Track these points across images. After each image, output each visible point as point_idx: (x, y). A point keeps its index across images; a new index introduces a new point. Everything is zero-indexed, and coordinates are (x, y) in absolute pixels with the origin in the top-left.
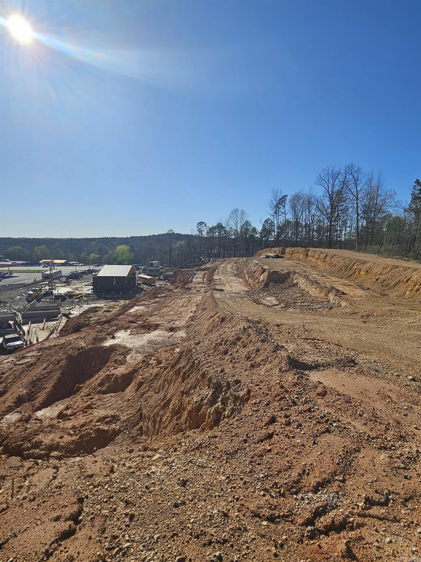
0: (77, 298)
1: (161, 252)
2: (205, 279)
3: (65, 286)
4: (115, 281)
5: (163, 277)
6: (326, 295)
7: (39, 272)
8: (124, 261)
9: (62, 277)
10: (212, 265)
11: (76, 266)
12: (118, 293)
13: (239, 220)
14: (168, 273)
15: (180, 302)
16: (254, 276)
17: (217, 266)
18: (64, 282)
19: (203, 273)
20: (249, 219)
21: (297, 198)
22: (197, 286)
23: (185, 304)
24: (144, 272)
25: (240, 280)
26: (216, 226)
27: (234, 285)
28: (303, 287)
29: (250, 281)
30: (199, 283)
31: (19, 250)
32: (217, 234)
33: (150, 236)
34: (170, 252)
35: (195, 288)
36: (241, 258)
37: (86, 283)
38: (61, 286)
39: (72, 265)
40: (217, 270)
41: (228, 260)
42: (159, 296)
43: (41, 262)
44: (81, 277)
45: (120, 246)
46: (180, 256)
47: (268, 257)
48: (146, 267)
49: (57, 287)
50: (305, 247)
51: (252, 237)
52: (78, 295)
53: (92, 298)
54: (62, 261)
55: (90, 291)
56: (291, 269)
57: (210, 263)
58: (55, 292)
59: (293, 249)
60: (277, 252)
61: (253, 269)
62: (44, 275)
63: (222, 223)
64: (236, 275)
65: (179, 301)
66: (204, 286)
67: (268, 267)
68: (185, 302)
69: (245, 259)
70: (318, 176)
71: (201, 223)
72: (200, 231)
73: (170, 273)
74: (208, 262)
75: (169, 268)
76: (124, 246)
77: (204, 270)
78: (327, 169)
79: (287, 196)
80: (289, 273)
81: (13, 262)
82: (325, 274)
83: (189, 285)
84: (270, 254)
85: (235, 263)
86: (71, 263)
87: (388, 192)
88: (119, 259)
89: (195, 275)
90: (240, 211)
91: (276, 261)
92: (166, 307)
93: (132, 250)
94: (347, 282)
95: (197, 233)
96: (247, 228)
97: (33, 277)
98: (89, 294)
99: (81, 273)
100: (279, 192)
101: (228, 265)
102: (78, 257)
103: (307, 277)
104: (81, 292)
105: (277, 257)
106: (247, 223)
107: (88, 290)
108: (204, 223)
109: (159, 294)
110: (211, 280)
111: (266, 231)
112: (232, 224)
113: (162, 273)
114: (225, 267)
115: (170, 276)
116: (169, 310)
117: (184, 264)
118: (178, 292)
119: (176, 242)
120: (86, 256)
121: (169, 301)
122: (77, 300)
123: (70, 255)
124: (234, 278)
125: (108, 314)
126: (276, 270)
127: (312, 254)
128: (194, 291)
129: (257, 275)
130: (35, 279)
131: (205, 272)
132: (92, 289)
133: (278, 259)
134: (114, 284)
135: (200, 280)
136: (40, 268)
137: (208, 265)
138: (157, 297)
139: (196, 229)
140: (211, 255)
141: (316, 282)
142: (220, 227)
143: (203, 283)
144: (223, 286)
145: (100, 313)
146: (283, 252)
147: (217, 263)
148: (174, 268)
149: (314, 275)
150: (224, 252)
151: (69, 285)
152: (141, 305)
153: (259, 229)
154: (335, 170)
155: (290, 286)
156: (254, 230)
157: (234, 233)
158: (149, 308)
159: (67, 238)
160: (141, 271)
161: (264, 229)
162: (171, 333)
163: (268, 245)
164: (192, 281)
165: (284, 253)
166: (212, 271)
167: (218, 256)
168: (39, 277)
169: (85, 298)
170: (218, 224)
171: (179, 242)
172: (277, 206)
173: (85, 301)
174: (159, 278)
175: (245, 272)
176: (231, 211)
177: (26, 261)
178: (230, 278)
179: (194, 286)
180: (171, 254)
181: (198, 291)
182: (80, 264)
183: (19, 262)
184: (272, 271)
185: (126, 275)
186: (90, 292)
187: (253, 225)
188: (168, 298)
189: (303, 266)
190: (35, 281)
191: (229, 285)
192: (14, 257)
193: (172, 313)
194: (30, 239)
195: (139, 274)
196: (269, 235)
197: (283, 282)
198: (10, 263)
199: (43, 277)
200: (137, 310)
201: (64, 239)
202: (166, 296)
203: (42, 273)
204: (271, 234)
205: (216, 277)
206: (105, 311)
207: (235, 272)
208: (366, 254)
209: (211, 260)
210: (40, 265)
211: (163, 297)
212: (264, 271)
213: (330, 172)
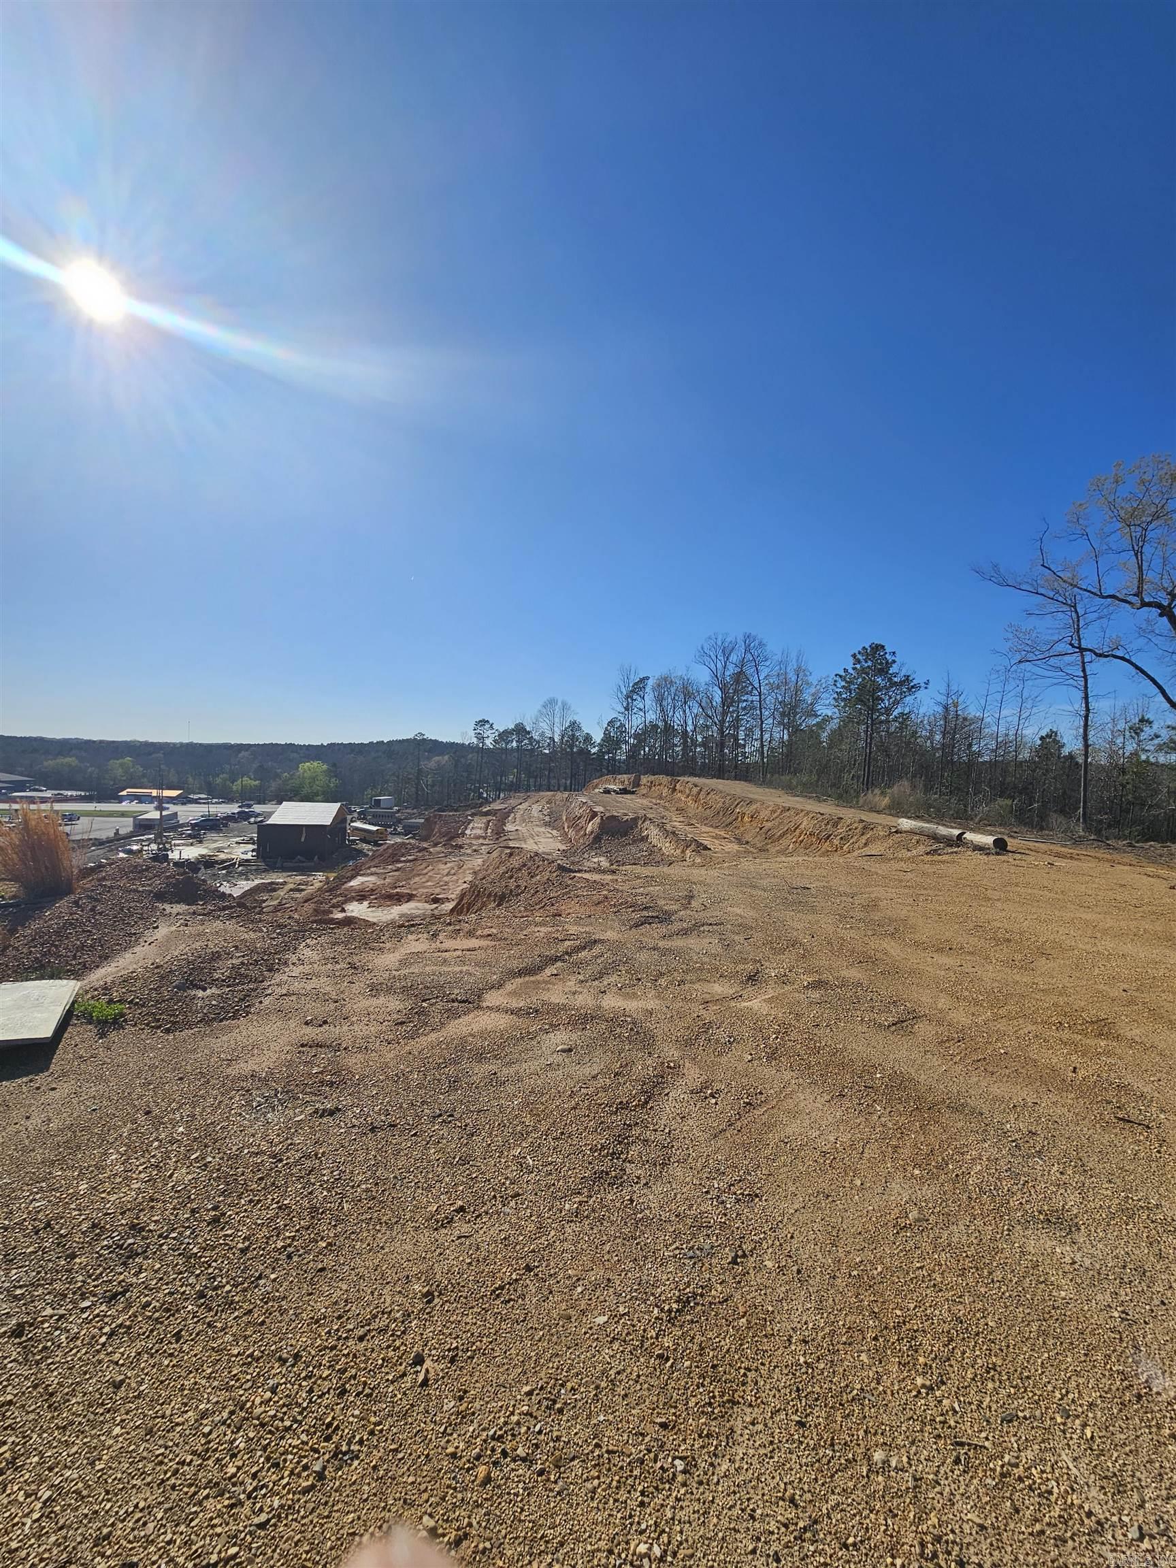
0: (224, 868)
1: (398, 777)
2: (489, 831)
3: (192, 844)
4: (304, 835)
5: (403, 828)
6: (683, 852)
7: (123, 814)
8: (317, 794)
9: (182, 826)
10: (502, 806)
11: (208, 803)
12: (311, 859)
13: (557, 720)
14: (413, 820)
15: (444, 868)
16: (577, 825)
17: (513, 808)
18: (190, 836)
19: (484, 820)
20: (577, 719)
21: (665, 683)
22: (474, 842)
23: (453, 871)
24: (363, 817)
25: (554, 832)
26: (513, 730)
27: (542, 840)
28: (655, 842)
29: (571, 833)
30: (478, 837)
31: (70, 765)
32: (514, 744)
33: (371, 743)
34: (418, 778)
35: (470, 845)
36: (559, 793)
37: (238, 839)
38: (183, 845)
39: (196, 802)
40: (512, 815)
41: (536, 796)
42: (403, 859)
43: (124, 793)
44: (226, 825)
45: (308, 764)
46: (437, 788)
47: (607, 792)
48: (367, 808)
49: (175, 845)
50: (673, 775)
51: (584, 753)
52: (223, 861)
53: (254, 868)
54: (174, 793)
55: (250, 854)
56: (640, 815)
57: (498, 801)
58: (174, 855)
59: (652, 778)
60: (626, 783)
61: (578, 812)
62: (137, 822)
63: (525, 724)
64: (547, 824)
65: (442, 866)
66: (487, 842)
67: (602, 809)
68: (453, 868)
69: (566, 794)
70: (700, 648)
71: (483, 722)
72: (481, 738)
73: (417, 820)
74: (494, 800)
75: (415, 811)
76: (315, 764)
77: (487, 814)
78: (713, 637)
79: (648, 678)
80: (635, 820)
81: (56, 792)
82: (694, 821)
83: (460, 841)
84: (612, 787)
85: (547, 803)
86: (196, 797)
87: (823, 681)
88: (305, 791)
89: (469, 824)
90: (559, 703)
91: (620, 799)
92: (419, 875)
93: (334, 771)
94: (722, 833)
95: (475, 740)
96: (573, 735)
97: (110, 825)
98: (247, 861)
99: (225, 818)
100: (633, 672)
101: (535, 806)
102: (209, 784)
103: (662, 827)
104: (229, 856)
105: (624, 791)
106: (574, 726)
107: (245, 853)
108: (488, 721)
109: (403, 855)
110: (499, 833)
111: (611, 742)
112: (544, 726)
113: (399, 821)
114: (528, 810)
115: (417, 827)
116: (424, 880)
117: (445, 803)
118: (439, 853)
119: (429, 759)
120: (228, 783)
121: (422, 866)
122: (224, 872)
123: (190, 780)
124: (543, 829)
125: (298, 895)
126: (616, 814)
127: (682, 788)
128: (469, 851)
129: (582, 822)
130: (118, 830)
131: (490, 818)
132: (253, 851)
133: (625, 796)
134: (303, 839)
135: (479, 832)
136: (125, 806)
137: (496, 806)
138: (399, 861)
139: (472, 733)
140: (502, 787)
141: (673, 833)
142: (520, 730)
143: (485, 838)
144: (522, 842)
145: (282, 894)
146: (637, 784)
147: (513, 802)
148: (426, 810)
149: (676, 822)
150: (528, 781)
151: (201, 842)
152: (369, 875)
153: (598, 737)
154: (728, 640)
155: (634, 842)
156: (588, 738)
157: (549, 744)
158: (385, 879)
159: (181, 744)
160: (356, 815)
161: (607, 738)
162: (436, 905)
163: (614, 769)
164: (463, 834)
165: (639, 785)
166: (503, 816)
167: (514, 788)
168: (126, 826)
169: (241, 868)
170: (517, 725)
171: (437, 758)
172: (627, 697)
173: (241, 874)
174: (395, 829)
175: (564, 818)
176: (541, 703)
177: (88, 791)
178: (537, 829)
179: (468, 841)
180: (418, 784)
181: (475, 851)
182: (215, 800)
183: (69, 793)
184: (607, 815)
185: (328, 821)
186: (249, 856)
187: (586, 729)
188: (420, 862)
189: (664, 807)
190: (117, 833)
191: (532, 841)
192: (58, 781)
193: (429, 884)
194: (94, 742)
195: (352, 821)
196: (616, 750)
197: (625, 834)
198: (48, 794)
199: (135, 826)
200: (363, 883)
201: (174, 744)
202: (415, 860)
203: (135, 817)
204: (621, 748)
205: (509, 827)
206: (291, 890)
207: (547, 819)
208: (767, 790)
209: (502, 795)
210: (120, 800)
211: (410, 861)
212: (594, 815)
213: (719, 643)
